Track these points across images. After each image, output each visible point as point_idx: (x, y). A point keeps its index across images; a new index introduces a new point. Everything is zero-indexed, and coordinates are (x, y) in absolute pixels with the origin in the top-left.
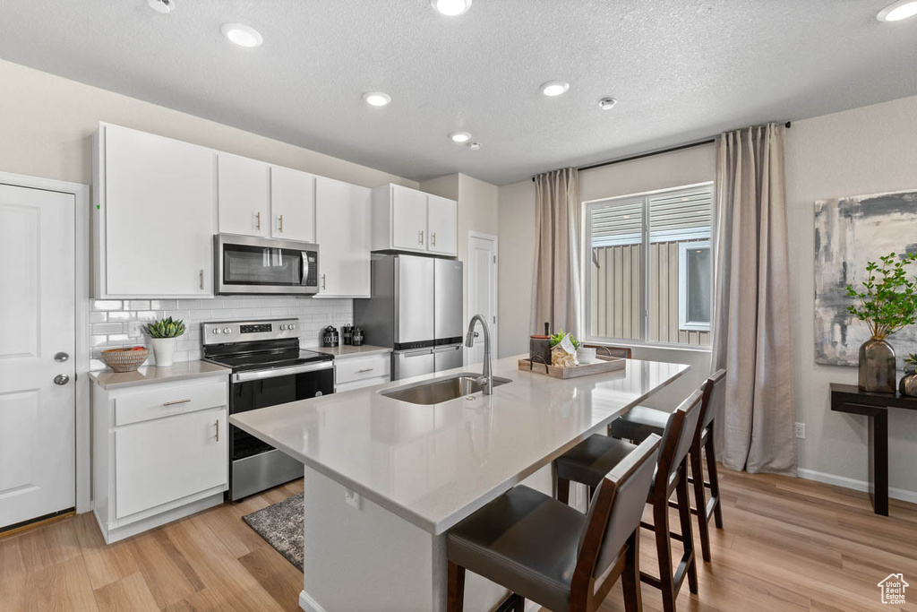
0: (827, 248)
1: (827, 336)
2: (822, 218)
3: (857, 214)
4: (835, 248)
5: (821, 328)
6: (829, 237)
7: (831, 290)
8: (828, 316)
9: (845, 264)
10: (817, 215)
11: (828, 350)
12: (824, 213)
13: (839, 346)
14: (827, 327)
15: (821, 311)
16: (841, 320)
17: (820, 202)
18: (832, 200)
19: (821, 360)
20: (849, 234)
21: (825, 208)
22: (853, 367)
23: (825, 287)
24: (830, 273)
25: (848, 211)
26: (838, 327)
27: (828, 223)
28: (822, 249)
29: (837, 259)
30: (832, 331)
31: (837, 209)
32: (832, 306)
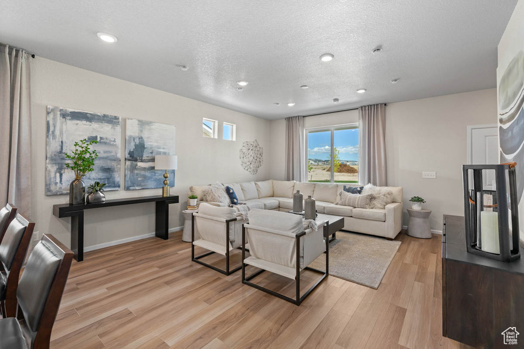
0: (53, 132)
1: (53, 180)
2: (51, 116)
3: (68, 118)
4: (57, 133)
5: (49, 175)
6: (55, 127)
7: (55, 155)
8: (53, 169)
9: (62, 142)
10: (48, 113)
11: (53, 188)
12: (52, 113)
13: (59, 185)
14: (52, 175)
15: (49, 166)
16: (60, 171)
17: (50, 107)
18: (56, 108)
19: (49, 193)
20: (64, 127)
21: (53, 110)
22: (67, 194)
23: (52, 153)
24: (54, 146)
25: (64, 115)
26: (58, 175)
27: (54, 119)
28: (50, 132)
29: (58, 139)
30: (55, 177)
31: (59, 113)
32: (56, 164)
